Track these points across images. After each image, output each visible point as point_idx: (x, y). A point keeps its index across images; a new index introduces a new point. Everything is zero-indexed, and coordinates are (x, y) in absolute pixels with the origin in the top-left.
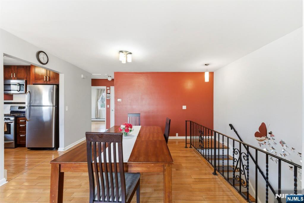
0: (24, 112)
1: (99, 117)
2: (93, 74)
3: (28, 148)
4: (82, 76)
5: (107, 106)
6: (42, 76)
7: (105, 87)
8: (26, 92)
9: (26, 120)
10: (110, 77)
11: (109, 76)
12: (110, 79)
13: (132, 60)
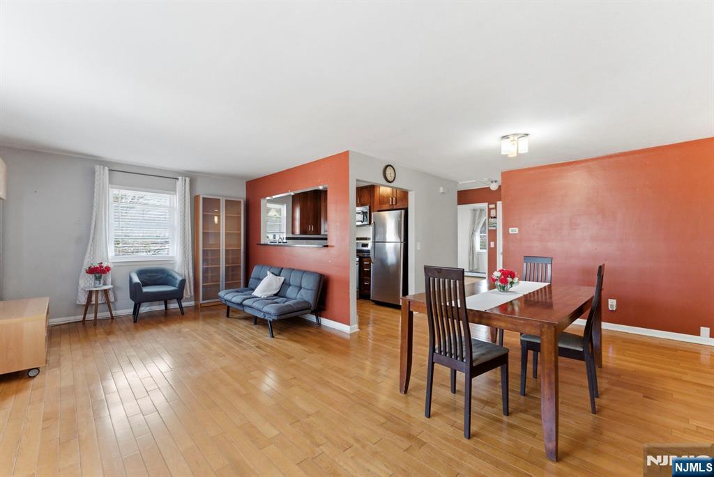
0: (368, 252)
1: (475, 268)
2: (460, 183)
3: (373, 301)
4: (441, 190)
5: (489, 245)
6: (388, 198)
7: (484, 205)
8: (370, 223)
9: (370, 261)
10: (496, 182)
11: (492, 182)
12: (494, 187)
13: (529, 149)
